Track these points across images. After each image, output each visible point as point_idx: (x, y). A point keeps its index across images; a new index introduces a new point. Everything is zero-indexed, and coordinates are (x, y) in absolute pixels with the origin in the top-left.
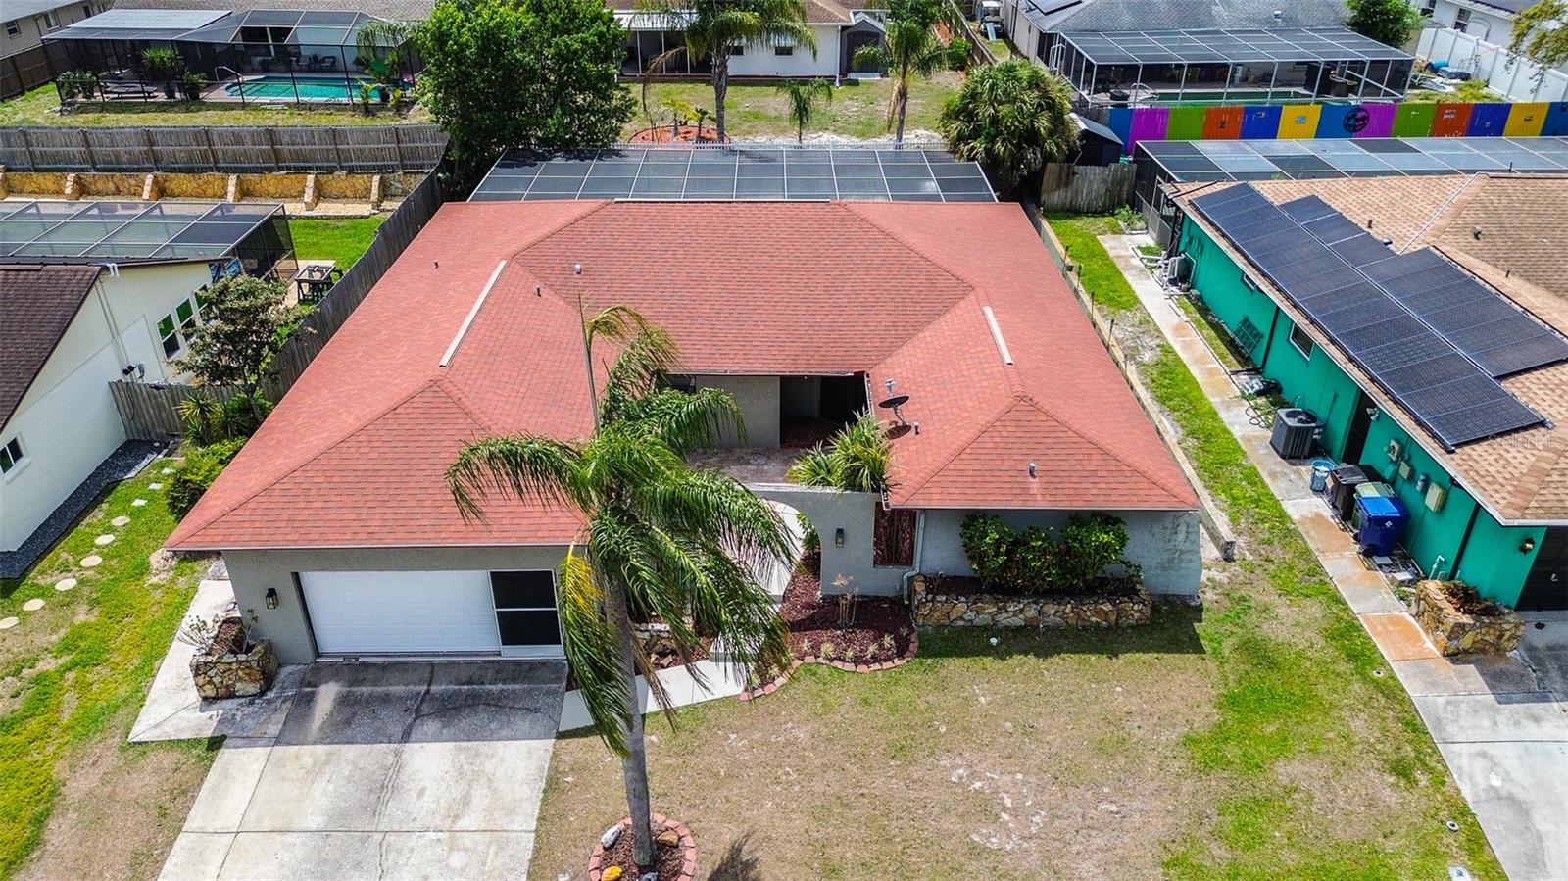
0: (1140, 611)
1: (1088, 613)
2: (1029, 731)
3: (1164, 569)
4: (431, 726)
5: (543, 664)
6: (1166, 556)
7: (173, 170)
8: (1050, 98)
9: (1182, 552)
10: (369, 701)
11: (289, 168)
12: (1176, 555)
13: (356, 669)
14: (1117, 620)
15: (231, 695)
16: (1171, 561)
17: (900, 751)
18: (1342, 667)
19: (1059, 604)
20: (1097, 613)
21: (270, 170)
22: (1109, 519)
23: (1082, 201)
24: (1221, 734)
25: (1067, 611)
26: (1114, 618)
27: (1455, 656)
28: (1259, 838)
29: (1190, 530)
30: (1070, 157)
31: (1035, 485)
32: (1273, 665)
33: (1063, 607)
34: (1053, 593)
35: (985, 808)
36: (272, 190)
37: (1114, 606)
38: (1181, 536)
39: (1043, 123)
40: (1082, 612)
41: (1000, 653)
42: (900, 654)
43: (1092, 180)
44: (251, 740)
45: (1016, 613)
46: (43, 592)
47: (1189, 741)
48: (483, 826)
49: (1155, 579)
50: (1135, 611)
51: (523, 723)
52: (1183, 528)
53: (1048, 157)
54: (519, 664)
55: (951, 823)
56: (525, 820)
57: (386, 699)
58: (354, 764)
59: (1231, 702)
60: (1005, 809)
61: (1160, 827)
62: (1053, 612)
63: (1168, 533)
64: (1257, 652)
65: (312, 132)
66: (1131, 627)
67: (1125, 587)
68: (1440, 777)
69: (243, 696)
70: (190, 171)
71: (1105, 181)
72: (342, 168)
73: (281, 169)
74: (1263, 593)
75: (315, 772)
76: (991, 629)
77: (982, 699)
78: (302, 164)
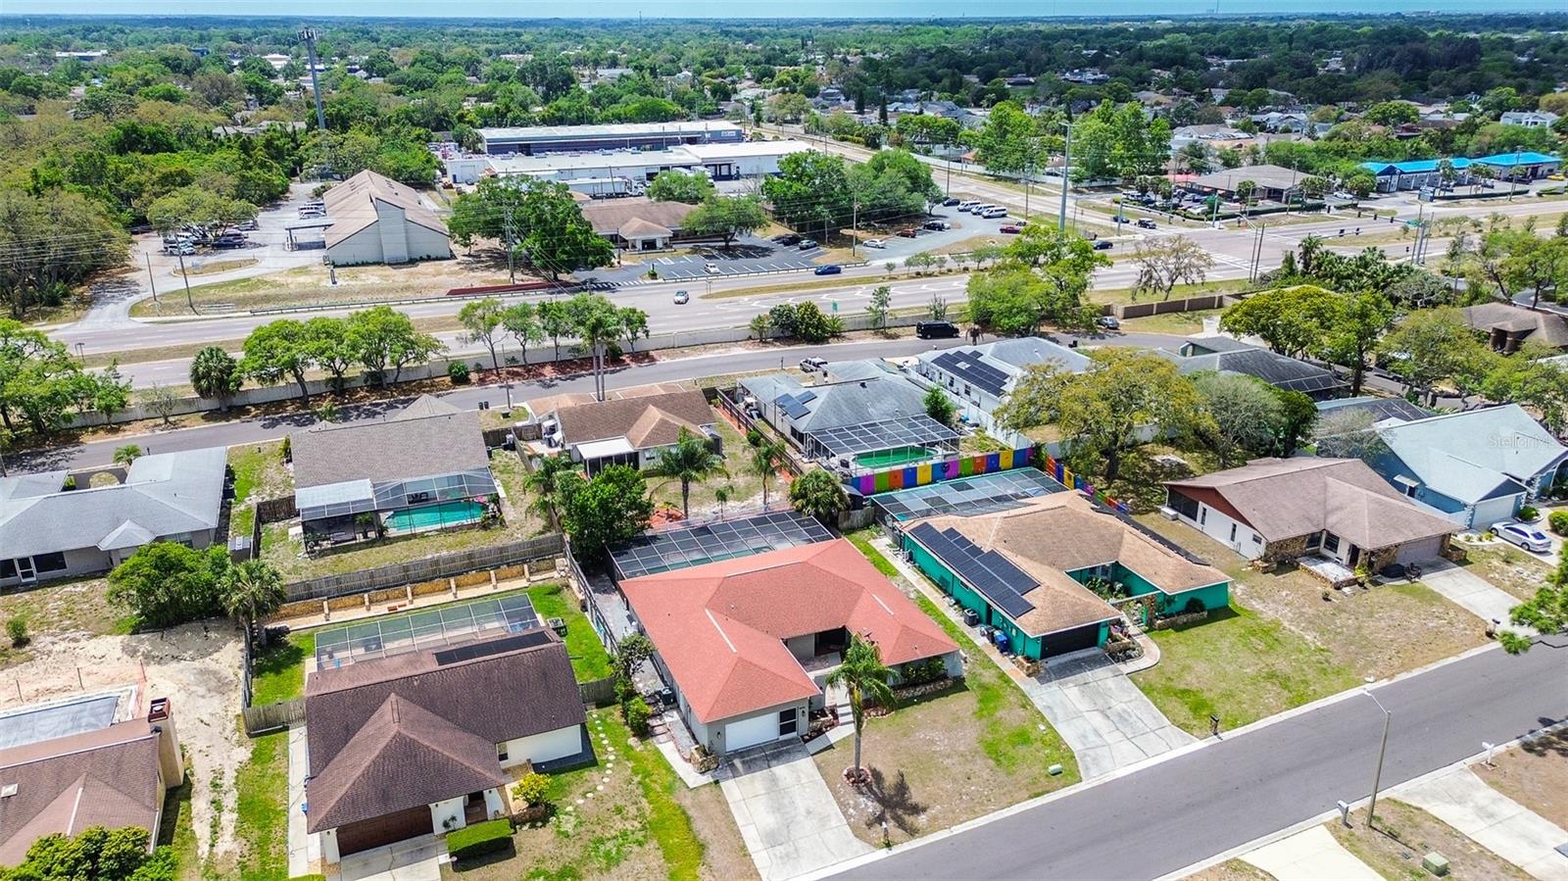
1: (937, 686)
2: (935, 721)
3: (953, 669)
4: (774, 762)
5: (795, 738)
6: (952, 665)
7: (418, 582)
9: (956, 663)
10: (751, 760)
11: (478, 569)
13: (740, 753)
15: (710, 770)
16: (954, 666)
17: (905, 735)
18: (1004, 684)
19: (930, 685)
20: (940, 685)
22: (938, 657)
23: (855, 524)
24: (981, 710)
25: (932, 687)
26: (944, 686)
27: (1029, 675)
28: (997, 731)
29: (956, 657)
30: (848, 508)
31: (918, 651)
32: (988, 689)
34: (928, 682)
35: (933, 742)
37: (944, 682)
38: (954, 659)
40: (935, 686)
41: (918, 703)
42: (893, 710)
43: (858, 516)
44: (727, 779)
45: (919, 691)
46: (608, 761)
47: (974, 713)
48: (809, 781)
49: (951, 673)
50: (949, 682)
51: (800, 755)
52: (954, 656)
53: (840, 510)
54: (785, 741)
55: (925, 748)
56: (818, 776)
57: (755, 759)
58: (760, 776)
59: (981, 701)
60: (937, 740)
61: (975, 735)
62: (929, 688)
63: (950, 658)
64: (983, 687)
66: (949, 687)
67: (944, 677)
68: (1032, 706)
69: (714, 768)
70: (425, 581)
71: (862, 515)
72: (504, 564)
73: (475, 570)
74: (979, 670)
75: (752, 781)
76: (913, 697)
77: (919, 716)
78: (484, 566)
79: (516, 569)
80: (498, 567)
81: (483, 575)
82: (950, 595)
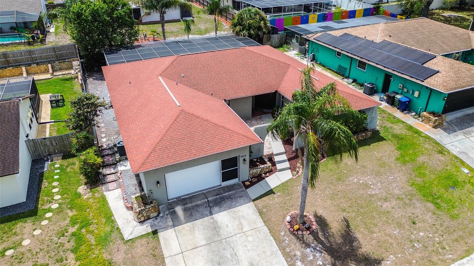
1: (360, 137)
2: (364, 167)
4: (216, 209)
5: (234, 185)
6: (370, 119)
9: (374, 118)
10: (193, 208)
11: (12, 66)
13: (182, 201)
15: (149, 218)
16: (372, 120)
17: (339, 179)
18: (415, 135)
21: (5, 68)
23: (273, 44)
24: (402, 156)
26: (365, 137)
27: (435, 127)
28: (424, 175)
29: (375, 112)
30: (269, 33)
32: (402, 139)
35: (366, 186)
36: (8, 74)
37: (364, 134)
38: (374, 114)
39: (262, 24)
40: (358, 137)
42: (324, 157)
43: (275, 38)
44: (166, 228)
46: (49, 210)
47: (397, 159)
48: (251, 229)
49: (370, 127)
50: (369, 134)
51: (241, 200)
53: (264, 33)
54: (228, 187)
55: (361, 192)
56: (260, 223)
57: (197, 206)
58: (202, 225)
59: (399, 149)
60: (371, 185)
61: (404, 179)
63: (372, 113)
64: (397, 137)
66: (368, 138)
67: (365, 130)
68: (449, 152)
69: (152, 218)
71: (278, 38)
72: (34, 63)
73: (10, 66)
74: (389, 125)
75: (192, 230)
77: (349, 163)
78: (18, 64)
79: (43, 67)
80: (30, 65)
81: (16, 71)
82: (348, 78)
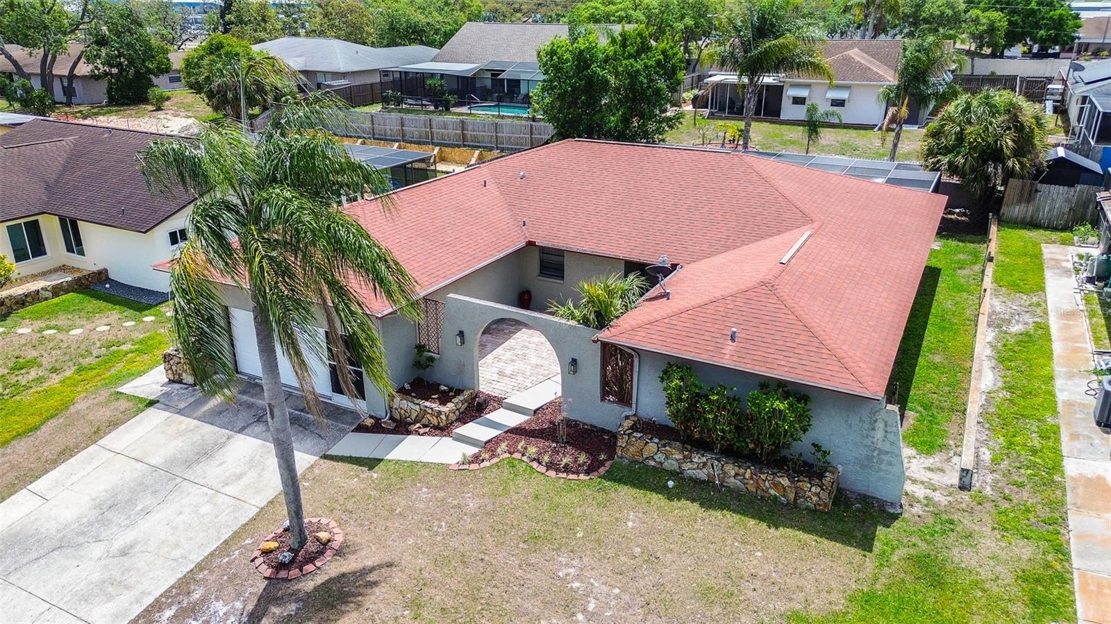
0: (817, 494)
1: (767, 484)
3: (863, 467)
4: (260, 428)
5: (352, 412)
6: (864, 452)
7: (411, 142)
8: (1019, 122)
9: (881, 452)
10: (241, 404)
11: (469, 146)
12: (875, 454)
13: (249, 385)
14: (795, 499)
15: (180, 382)
16: (870, 458)
17: (533, 539)
18: (1018, 608)
19: (739, 466)
20: (776, 485)
21: (459, 146)
22: (799, 395)
25: (747, 476)
26: (792, 496)
29: (889, 429)
32: (938, 584)
33: (742, 471)
34: (731, 453)
35: (568, 604)
36: (457, 158)
37: (792, 482)
38: (879, 434)
39: (1008, 142)
40: (760, 481)
41: (670, 495)
42: (588, 472)
44: (168, 407)
45: (698, 466)
46: (158, 314)
47: (794, 617)
49: (853, 474)
50: (814, 494)
51: (310, 442)
52: (880, 425)
54: (338, 408)
55: (531, 605)
57: (250, 406)
58: (203, 436)
59: (866, 599)
60: (584, 611)
62: (733, 473)
63: (866, 426)
64: (928, 568)
65: (485, 124)
66: (807, 508)
69: (185, 384)
70: (419, 143)
71: (1068, 200)
72: (497, 148)
73: (465, 146)
74: (977, 523)
75: (180, 434)
76: (677, 475)
77: (630, 524)
78: (476, 144)
80: (487, 149)
81: (465, 154)
